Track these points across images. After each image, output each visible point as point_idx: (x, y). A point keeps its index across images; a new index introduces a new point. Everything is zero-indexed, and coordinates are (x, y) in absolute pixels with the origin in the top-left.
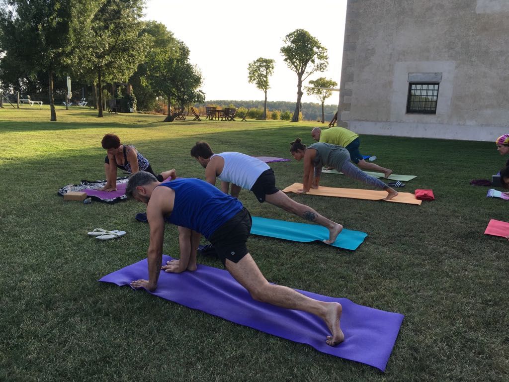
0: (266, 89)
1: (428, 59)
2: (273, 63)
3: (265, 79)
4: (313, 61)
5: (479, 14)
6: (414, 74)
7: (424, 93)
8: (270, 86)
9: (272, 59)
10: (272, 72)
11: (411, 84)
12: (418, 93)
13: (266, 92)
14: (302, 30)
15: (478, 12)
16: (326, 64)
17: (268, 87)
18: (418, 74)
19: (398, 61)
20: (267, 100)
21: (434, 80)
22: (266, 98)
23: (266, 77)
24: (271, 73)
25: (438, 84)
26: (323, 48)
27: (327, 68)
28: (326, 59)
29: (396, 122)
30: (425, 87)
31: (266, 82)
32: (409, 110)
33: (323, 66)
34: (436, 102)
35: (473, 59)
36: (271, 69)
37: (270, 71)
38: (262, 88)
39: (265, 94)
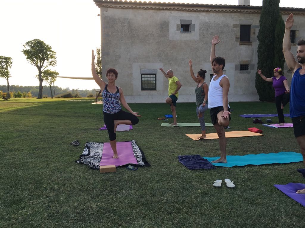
0: (8, 77)
1: (149, 62)
2: (11, 60)
3: (6, 70)
4: (48, 60)
5: (171, 40)
6: (143, 70)
7: (149, 79)
8: (11, 75)
9: (10, 57)
10: (11, 65)
11: (142, 74)
12: (146, 79)
13: (8, 79)
14: (39, 40)
15: (170, 39)
16: (55, 62)
17: (9, 76)
18: (145, 70)
19: (134, 62)
20: (9, 85)
21: (154, 73)
22: (8, 83)
23: (7, 69)
24: (10, 67)
25: (156, 75)
26: (53, 52)
27: (56, 64)
28: (55, 58)
29: (137, 95)
30: (149, 76)
31: (7, 72)
32: (143, 89)
33: (53, 63)
34: (156, 84)
35: (171, 62)
36: (9, 64)
37: (9, 65)
38: (4, 77)
39: (7, 81)
